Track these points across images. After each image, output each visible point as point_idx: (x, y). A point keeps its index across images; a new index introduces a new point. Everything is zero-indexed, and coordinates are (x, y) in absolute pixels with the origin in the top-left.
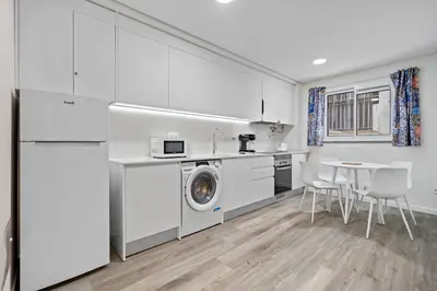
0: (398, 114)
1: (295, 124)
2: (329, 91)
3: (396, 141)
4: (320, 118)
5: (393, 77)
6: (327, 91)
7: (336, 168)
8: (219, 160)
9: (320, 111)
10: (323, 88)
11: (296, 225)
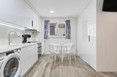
0: (67, 31)
1: (40, 31)
2: (51, 22)
3: (66, 38)
4: (48, 30)
5: (66, 21)
6: (50, 22)
7: (57, 46)
8: (20, 49)
9: (48, 28)
10: (49, 21)
11: (52, 69)
